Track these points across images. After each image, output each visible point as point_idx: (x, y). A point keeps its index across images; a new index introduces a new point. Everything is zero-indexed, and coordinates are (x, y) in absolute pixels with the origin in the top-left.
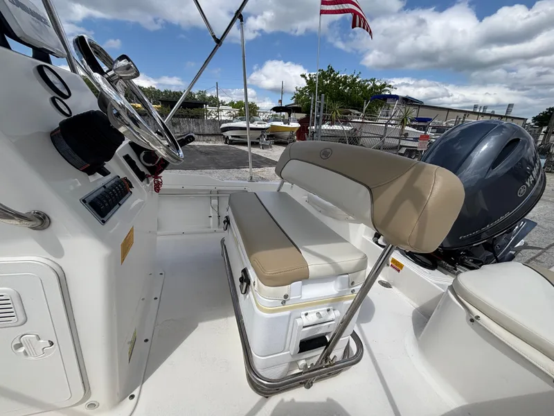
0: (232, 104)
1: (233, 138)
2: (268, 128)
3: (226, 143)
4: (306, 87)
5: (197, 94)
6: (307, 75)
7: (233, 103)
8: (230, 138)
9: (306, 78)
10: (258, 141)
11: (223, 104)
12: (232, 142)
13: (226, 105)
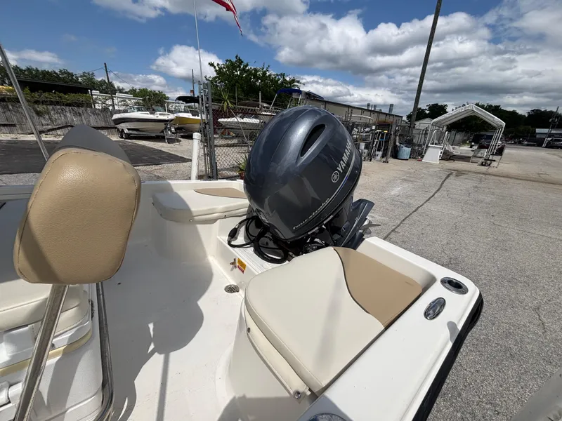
0: (133, 92)
1: (131, 132)
2: (172, 120)
3: (122, 137)
4: (216, 77)
5: (81, 76)
6: (216, 65)
7: (135, 91)
8: (126, 131)
9: (215, 67)
10: (162, 134)
11: (121, 91)
12: (129, 137)
13: (126, 93)
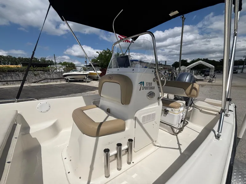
1: (71, 79)
2: (88, 74)
3: (67, 82)
7: (61, 63)
8: (69, 79)
12: (71, 81)
13: (58, 64)
